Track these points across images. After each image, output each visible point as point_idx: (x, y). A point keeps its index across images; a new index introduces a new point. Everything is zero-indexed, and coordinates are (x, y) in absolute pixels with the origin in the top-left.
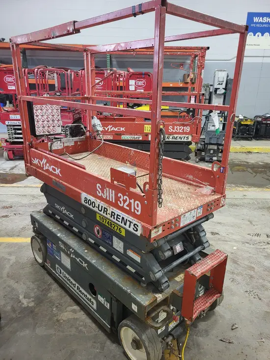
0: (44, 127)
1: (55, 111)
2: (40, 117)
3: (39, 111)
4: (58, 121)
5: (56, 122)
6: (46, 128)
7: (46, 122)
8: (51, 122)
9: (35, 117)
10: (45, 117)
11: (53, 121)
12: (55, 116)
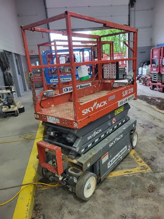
0: (107, 75)
1: (113, 67)
2: (106, 70)
3: (106, 67)
4: (115, 72)
5: (113, 73)
6: (108, 75)
7: (108, 73)
8: (111, 73)
9: (104, 70)
10: (109, 70)
11: (112, 72)
12: (113, 70)
